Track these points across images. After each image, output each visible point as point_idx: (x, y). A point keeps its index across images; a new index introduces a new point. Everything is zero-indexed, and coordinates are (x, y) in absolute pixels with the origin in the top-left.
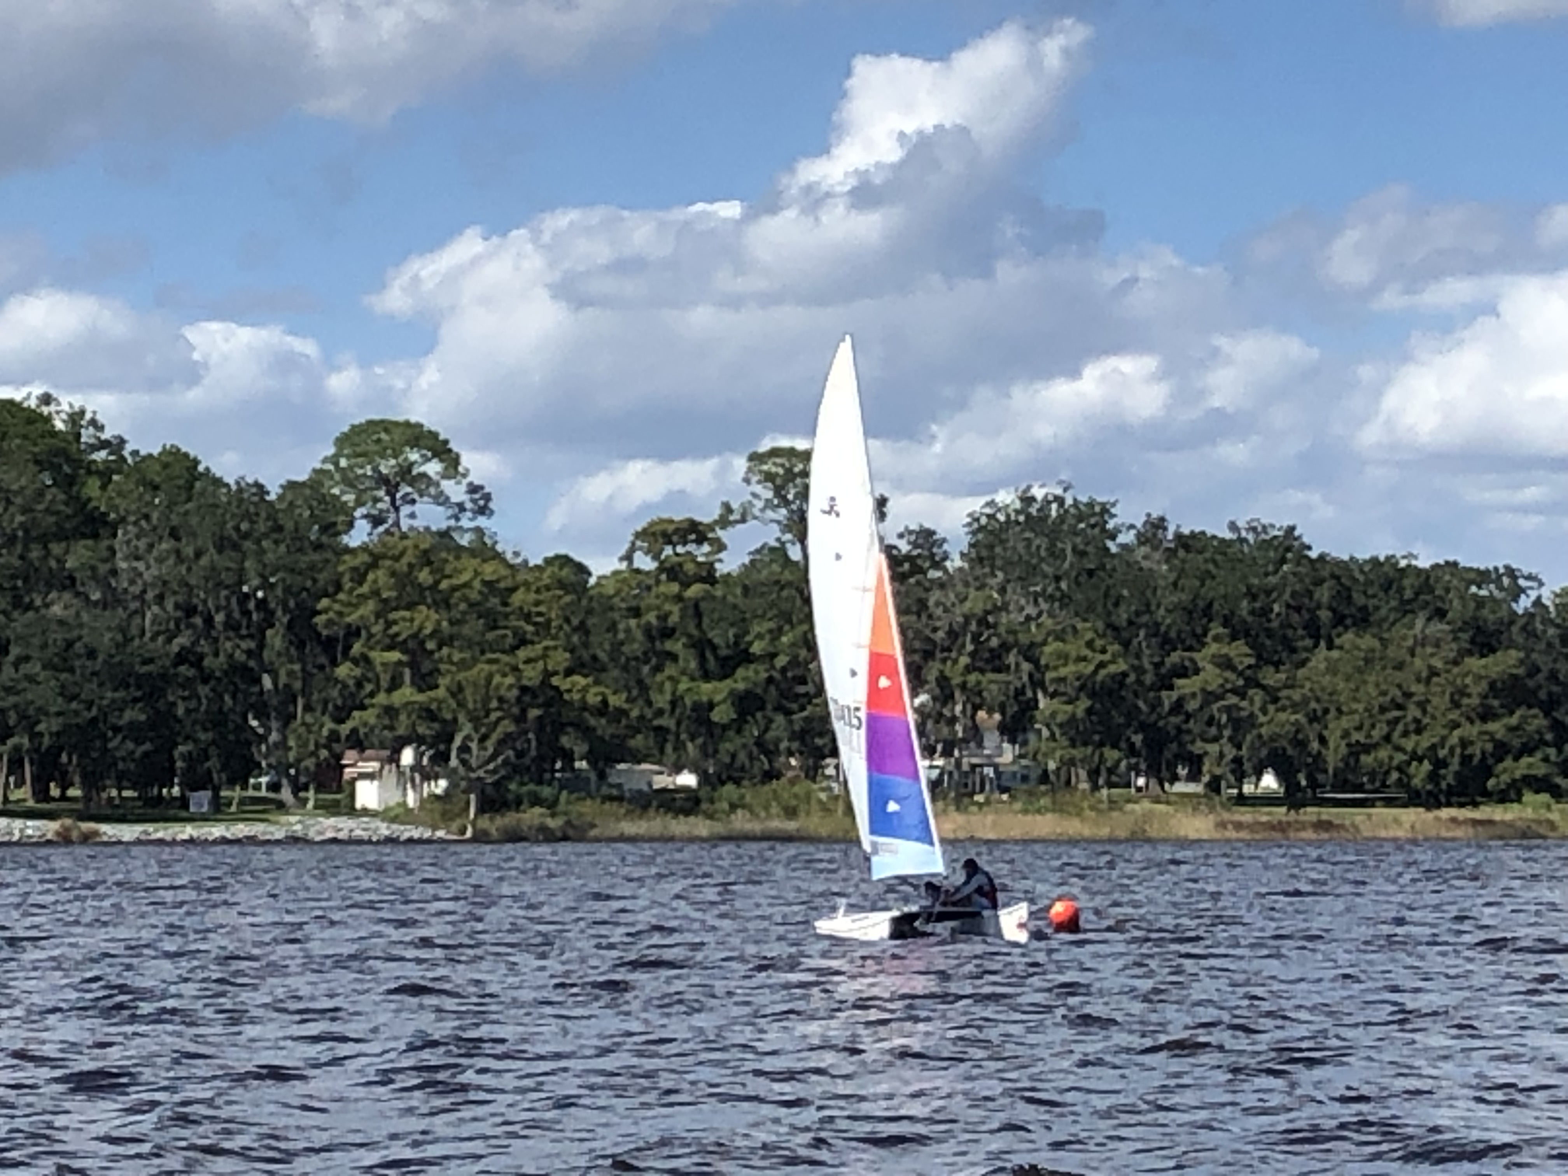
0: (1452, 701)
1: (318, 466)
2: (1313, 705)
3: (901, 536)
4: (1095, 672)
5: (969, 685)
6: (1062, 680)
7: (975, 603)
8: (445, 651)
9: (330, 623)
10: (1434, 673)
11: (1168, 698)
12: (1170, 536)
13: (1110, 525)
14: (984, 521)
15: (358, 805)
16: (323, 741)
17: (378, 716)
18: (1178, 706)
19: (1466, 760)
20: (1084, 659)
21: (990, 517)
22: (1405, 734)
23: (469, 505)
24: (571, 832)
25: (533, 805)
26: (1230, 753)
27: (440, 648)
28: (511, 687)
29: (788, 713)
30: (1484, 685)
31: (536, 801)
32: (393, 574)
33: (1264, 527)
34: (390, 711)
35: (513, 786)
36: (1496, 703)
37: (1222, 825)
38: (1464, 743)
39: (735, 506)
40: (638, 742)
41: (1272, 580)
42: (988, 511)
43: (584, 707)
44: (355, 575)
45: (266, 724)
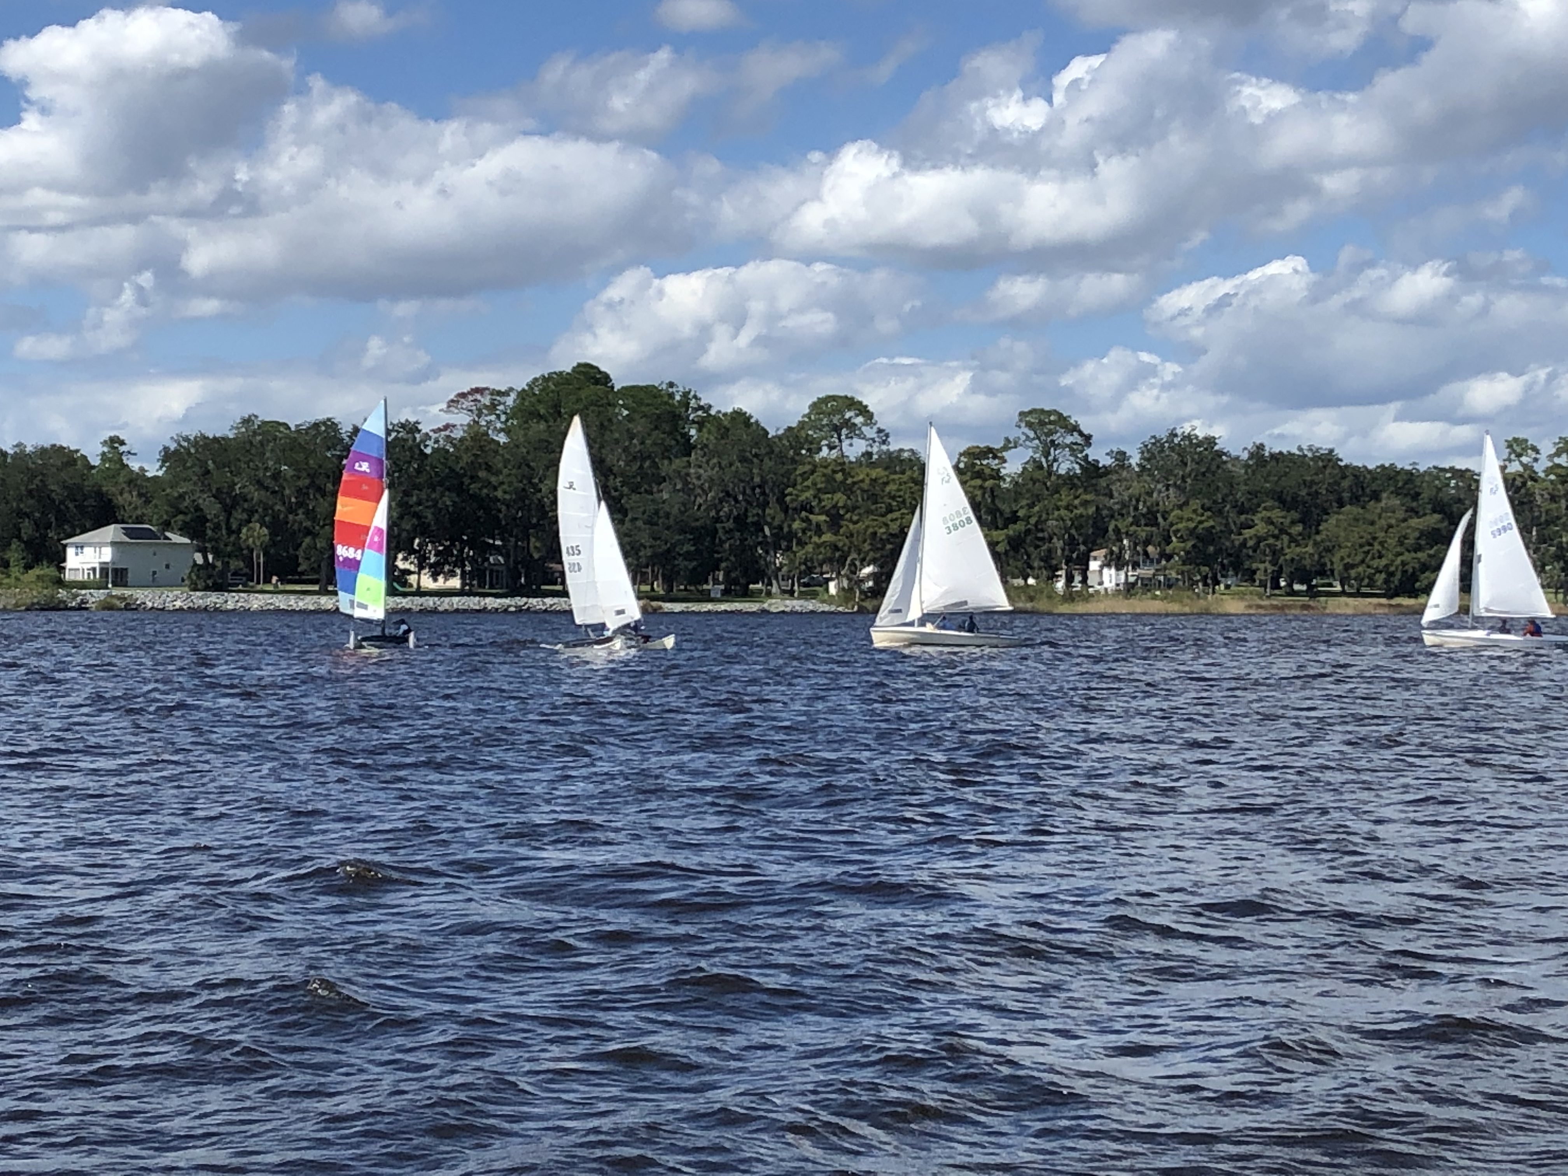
0: (1399, 541)
1: (801, 419)
2: (1328, 543)
4: (1198, 526)
5: (1131, 532)
6: (1178, 531)
9: (792, 501)
10: (1390, 526)
12: (1267, 454)
13: (1219, 448)
14: (1149, 446)
18: (1244, 544)
19: (1404, 572)
20: (1190, 519)
21: (1153, 444)
23: (877, 439)
26: (1270, 569)
27: (845, 513)
28: (883, 533)
30: (1417, 534)
32: (824, 475)
33: (1317, 450)
39: (1011, 439)
41: (1320, 477)
42: (1152, 441)
44: (805, 476)
45: (767, 552)
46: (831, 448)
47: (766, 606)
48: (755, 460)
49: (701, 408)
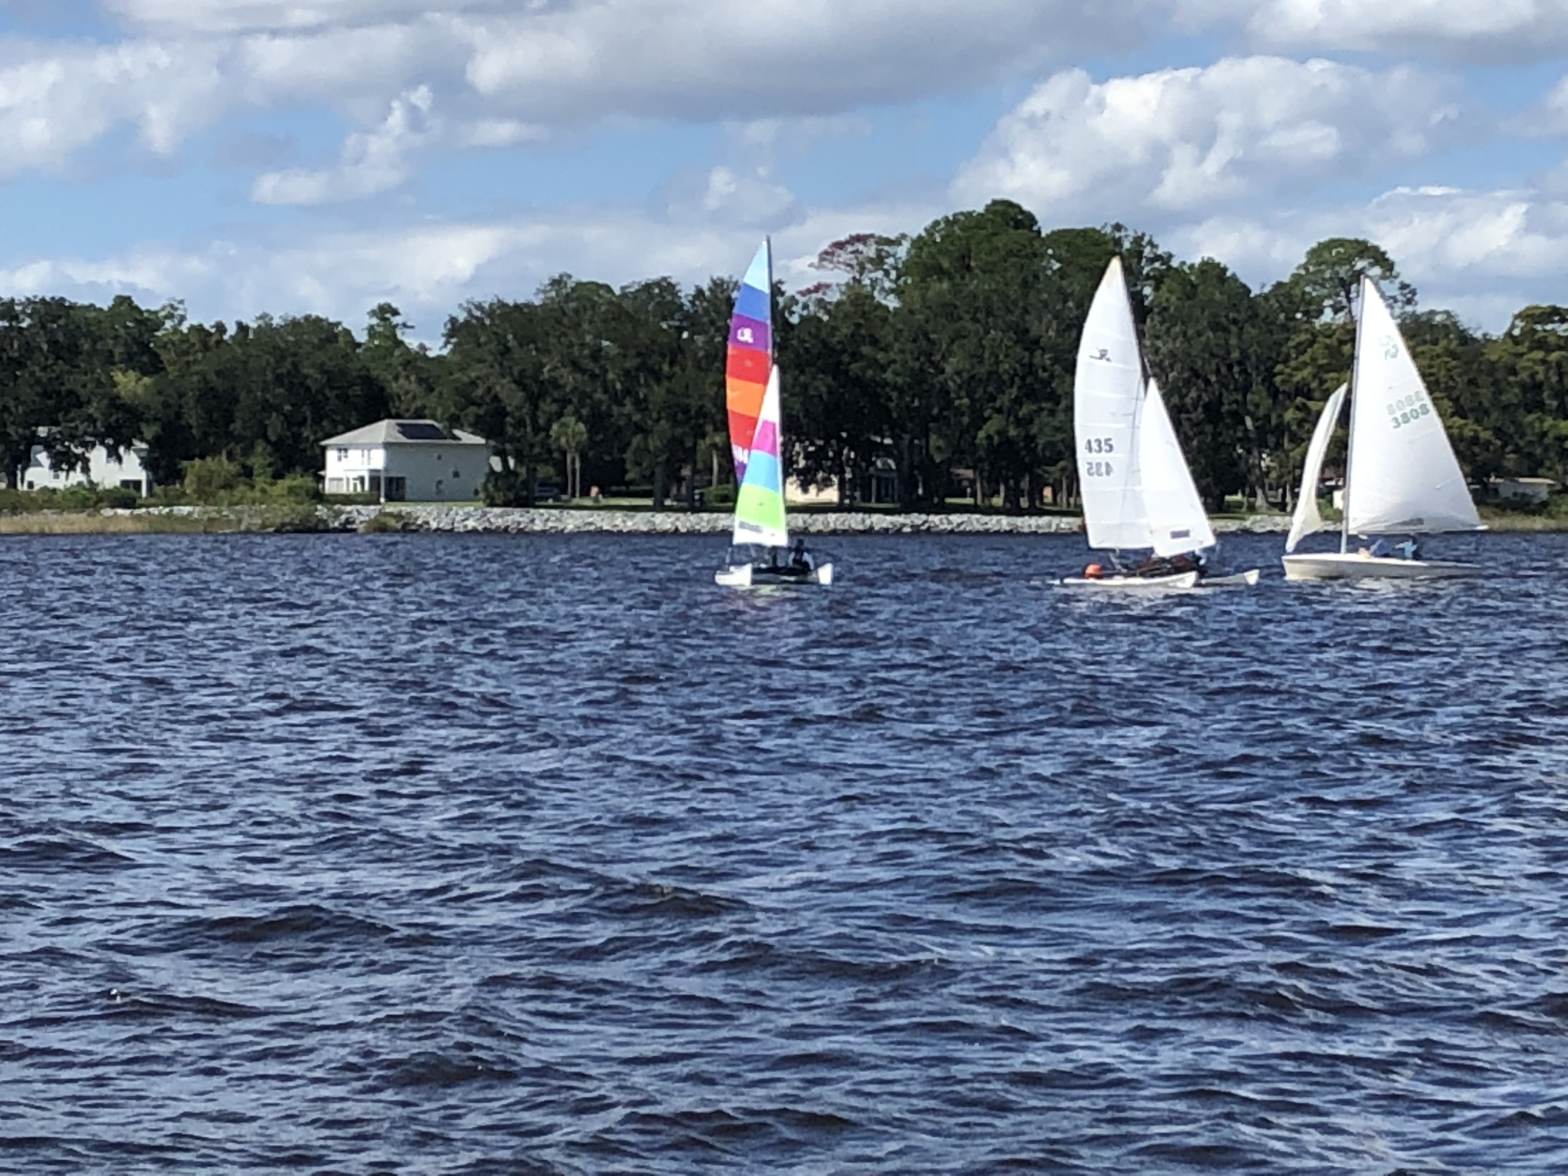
1: (1296, 271)
9: (1283, 382)
43: (1461, 439)
44: (1301, 349)
45: (1249, 452)
46: (1336, 310)
47: (1247, 524)
48: (1234, 329)
49: (1158, 258)
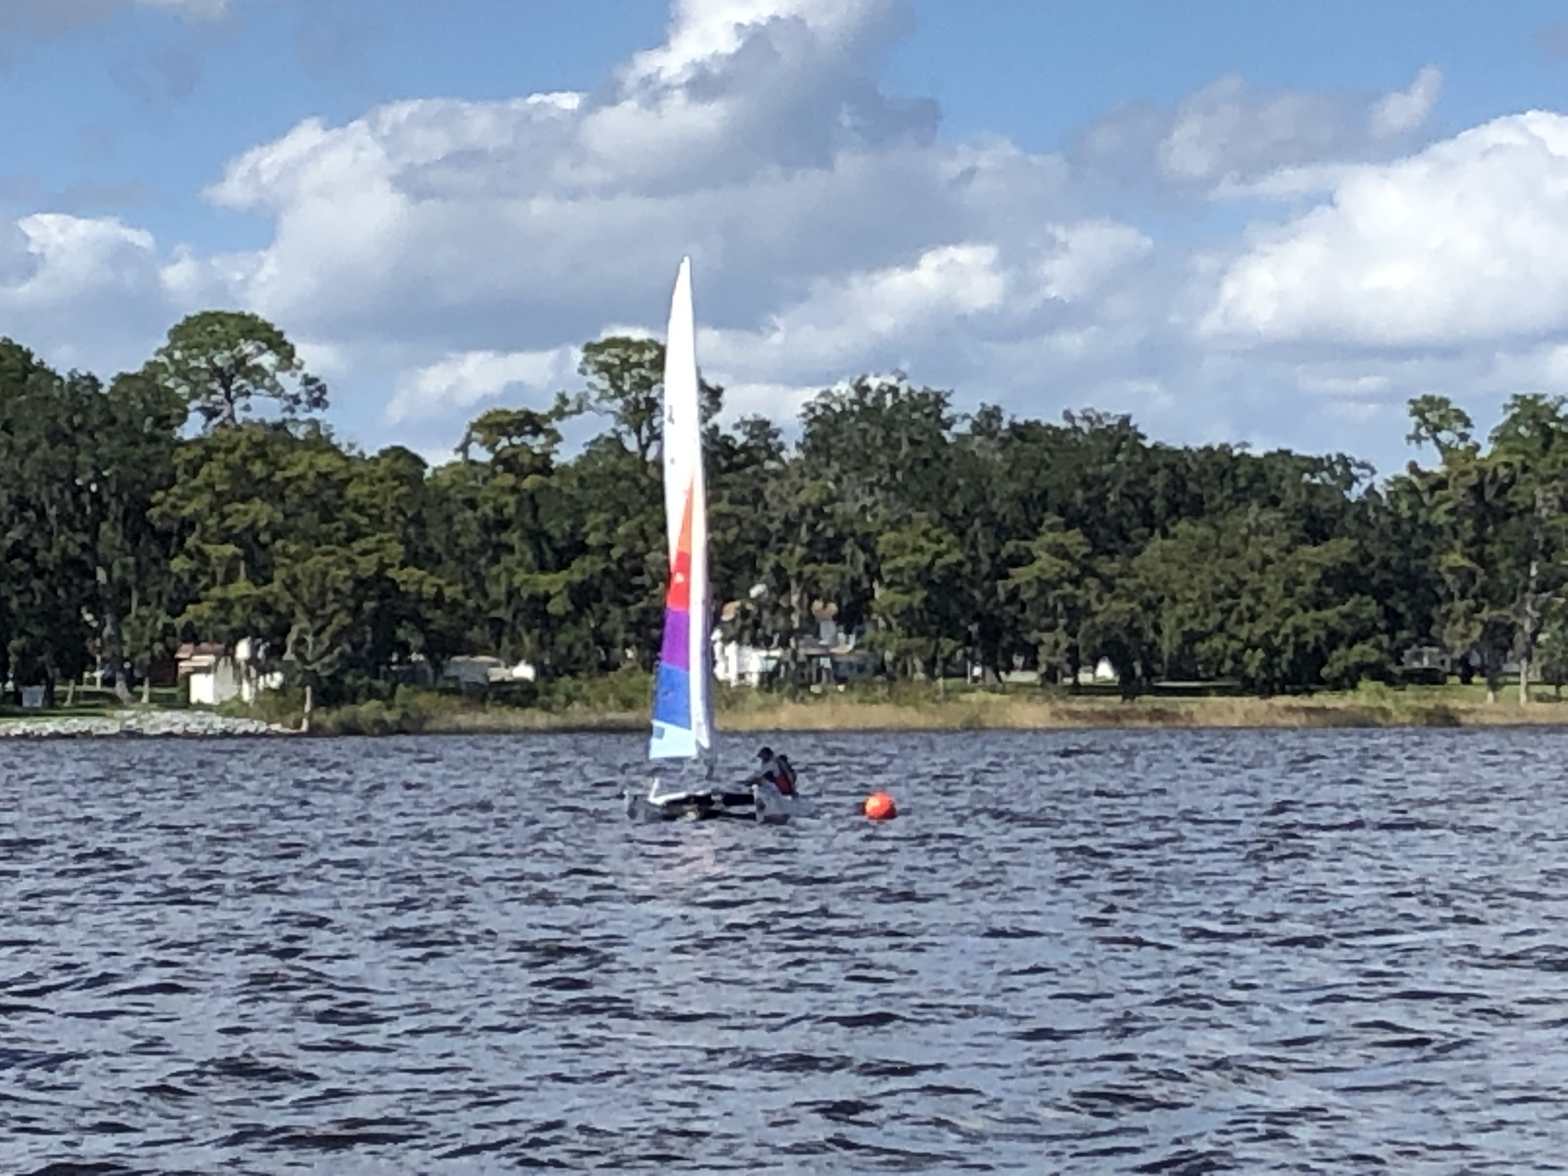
0: (1286, 589)
1: (152, 358)
2: (1149, 593)
3: (737, 427)
4: (932, 563)
5: (806, 575)
6: (899, 570)
7: (811, 494)
8: (279, 544)
9: (163, 516)
10: (1267, 561)
11: (1002, 588)
12: (1005, 425)
13: (945, 414)
14: (819, 411)
15: (194, 699)
16: (157, 635)
17: (214, 609)
18: (1013, 596)
19: (1300, 647)
20: (921, 550)
21: (826, 407)
22: (1240, 622)
23: (303, 397)
24: (406, 725)
25: (368, 698)
26: (1065, 642)
27: (274, 540)
28: (346, 579)
29: (624, 604)
30: (1317, 575)
31: (373, 693)
32: (227, 467)
33: (1099, 418)
34: (224, 604)
35: (348, 680)
36: (1329, 591)
37: (1055, 714)
38: (1298, 631)
39: (571, 396)
40: (474, 634)
41: (1107, 469)
42: (823, 401)
43: (420, 600)
44: (190, 469)
45: (101, 618)
46: (210, 413)
